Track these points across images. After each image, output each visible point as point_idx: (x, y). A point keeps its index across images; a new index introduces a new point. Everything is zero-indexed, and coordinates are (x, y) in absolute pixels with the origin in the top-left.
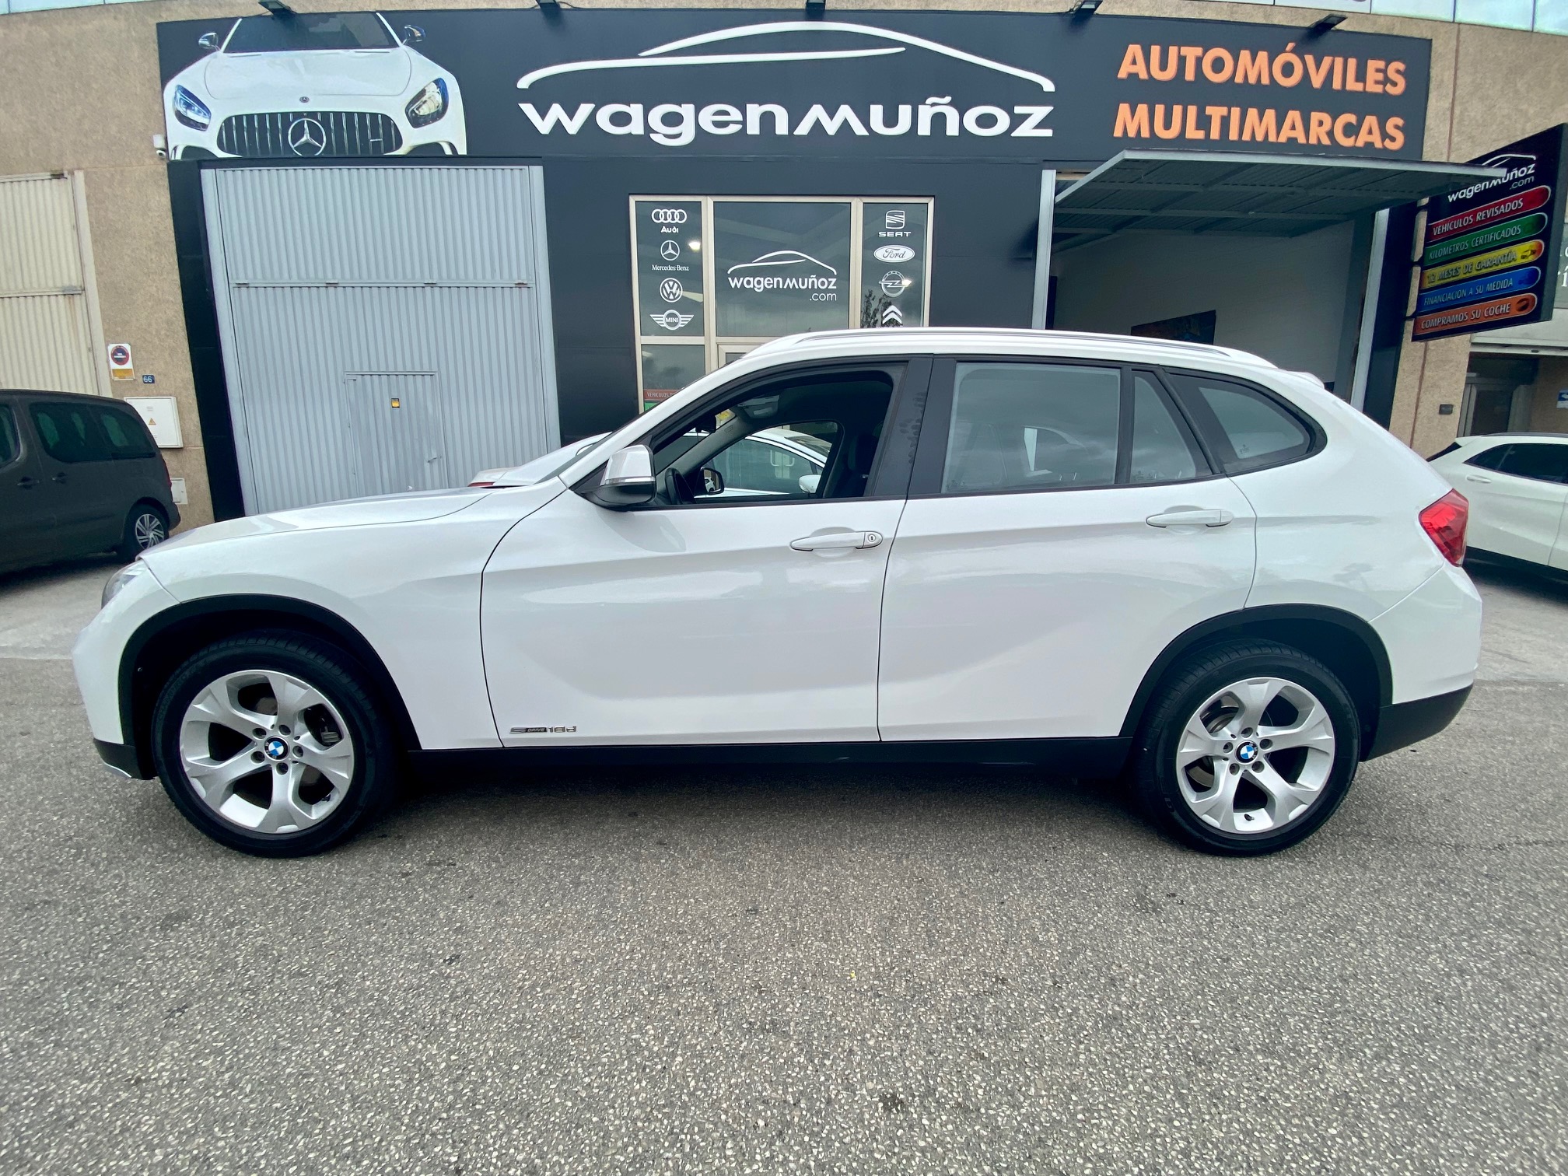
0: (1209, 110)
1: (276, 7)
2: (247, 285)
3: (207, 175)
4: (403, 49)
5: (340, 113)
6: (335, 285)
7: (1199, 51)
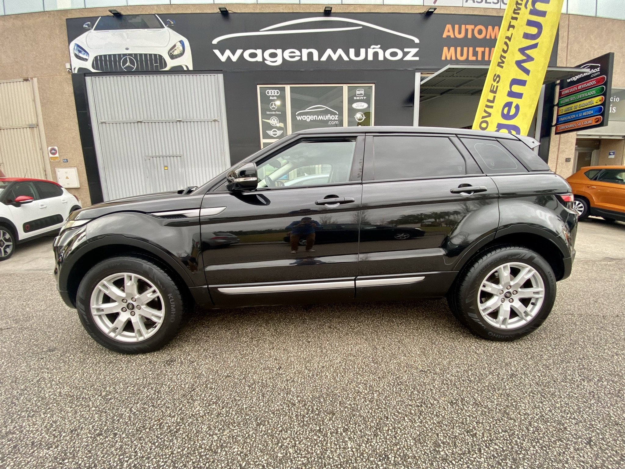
0: (477, 49)
1: (116, 12)
2: (105, 123)
3: (88, 79)
4: (166, 28)
5: (142, 54)
6: (141, 122)
7: (473, 27)
